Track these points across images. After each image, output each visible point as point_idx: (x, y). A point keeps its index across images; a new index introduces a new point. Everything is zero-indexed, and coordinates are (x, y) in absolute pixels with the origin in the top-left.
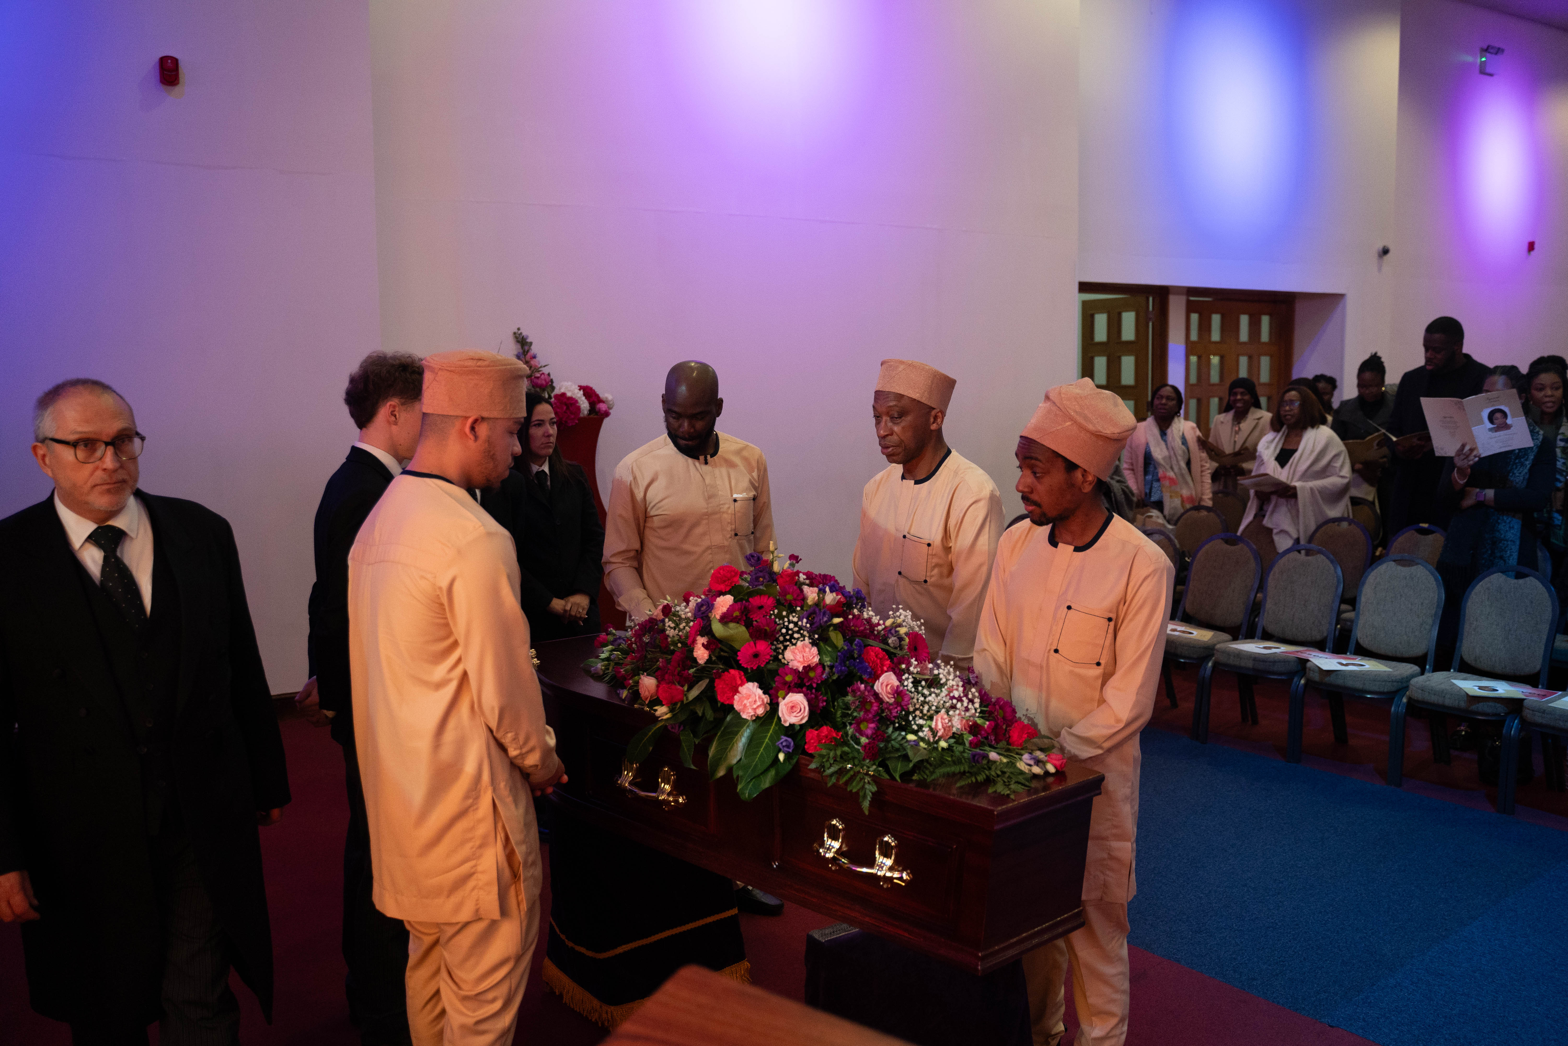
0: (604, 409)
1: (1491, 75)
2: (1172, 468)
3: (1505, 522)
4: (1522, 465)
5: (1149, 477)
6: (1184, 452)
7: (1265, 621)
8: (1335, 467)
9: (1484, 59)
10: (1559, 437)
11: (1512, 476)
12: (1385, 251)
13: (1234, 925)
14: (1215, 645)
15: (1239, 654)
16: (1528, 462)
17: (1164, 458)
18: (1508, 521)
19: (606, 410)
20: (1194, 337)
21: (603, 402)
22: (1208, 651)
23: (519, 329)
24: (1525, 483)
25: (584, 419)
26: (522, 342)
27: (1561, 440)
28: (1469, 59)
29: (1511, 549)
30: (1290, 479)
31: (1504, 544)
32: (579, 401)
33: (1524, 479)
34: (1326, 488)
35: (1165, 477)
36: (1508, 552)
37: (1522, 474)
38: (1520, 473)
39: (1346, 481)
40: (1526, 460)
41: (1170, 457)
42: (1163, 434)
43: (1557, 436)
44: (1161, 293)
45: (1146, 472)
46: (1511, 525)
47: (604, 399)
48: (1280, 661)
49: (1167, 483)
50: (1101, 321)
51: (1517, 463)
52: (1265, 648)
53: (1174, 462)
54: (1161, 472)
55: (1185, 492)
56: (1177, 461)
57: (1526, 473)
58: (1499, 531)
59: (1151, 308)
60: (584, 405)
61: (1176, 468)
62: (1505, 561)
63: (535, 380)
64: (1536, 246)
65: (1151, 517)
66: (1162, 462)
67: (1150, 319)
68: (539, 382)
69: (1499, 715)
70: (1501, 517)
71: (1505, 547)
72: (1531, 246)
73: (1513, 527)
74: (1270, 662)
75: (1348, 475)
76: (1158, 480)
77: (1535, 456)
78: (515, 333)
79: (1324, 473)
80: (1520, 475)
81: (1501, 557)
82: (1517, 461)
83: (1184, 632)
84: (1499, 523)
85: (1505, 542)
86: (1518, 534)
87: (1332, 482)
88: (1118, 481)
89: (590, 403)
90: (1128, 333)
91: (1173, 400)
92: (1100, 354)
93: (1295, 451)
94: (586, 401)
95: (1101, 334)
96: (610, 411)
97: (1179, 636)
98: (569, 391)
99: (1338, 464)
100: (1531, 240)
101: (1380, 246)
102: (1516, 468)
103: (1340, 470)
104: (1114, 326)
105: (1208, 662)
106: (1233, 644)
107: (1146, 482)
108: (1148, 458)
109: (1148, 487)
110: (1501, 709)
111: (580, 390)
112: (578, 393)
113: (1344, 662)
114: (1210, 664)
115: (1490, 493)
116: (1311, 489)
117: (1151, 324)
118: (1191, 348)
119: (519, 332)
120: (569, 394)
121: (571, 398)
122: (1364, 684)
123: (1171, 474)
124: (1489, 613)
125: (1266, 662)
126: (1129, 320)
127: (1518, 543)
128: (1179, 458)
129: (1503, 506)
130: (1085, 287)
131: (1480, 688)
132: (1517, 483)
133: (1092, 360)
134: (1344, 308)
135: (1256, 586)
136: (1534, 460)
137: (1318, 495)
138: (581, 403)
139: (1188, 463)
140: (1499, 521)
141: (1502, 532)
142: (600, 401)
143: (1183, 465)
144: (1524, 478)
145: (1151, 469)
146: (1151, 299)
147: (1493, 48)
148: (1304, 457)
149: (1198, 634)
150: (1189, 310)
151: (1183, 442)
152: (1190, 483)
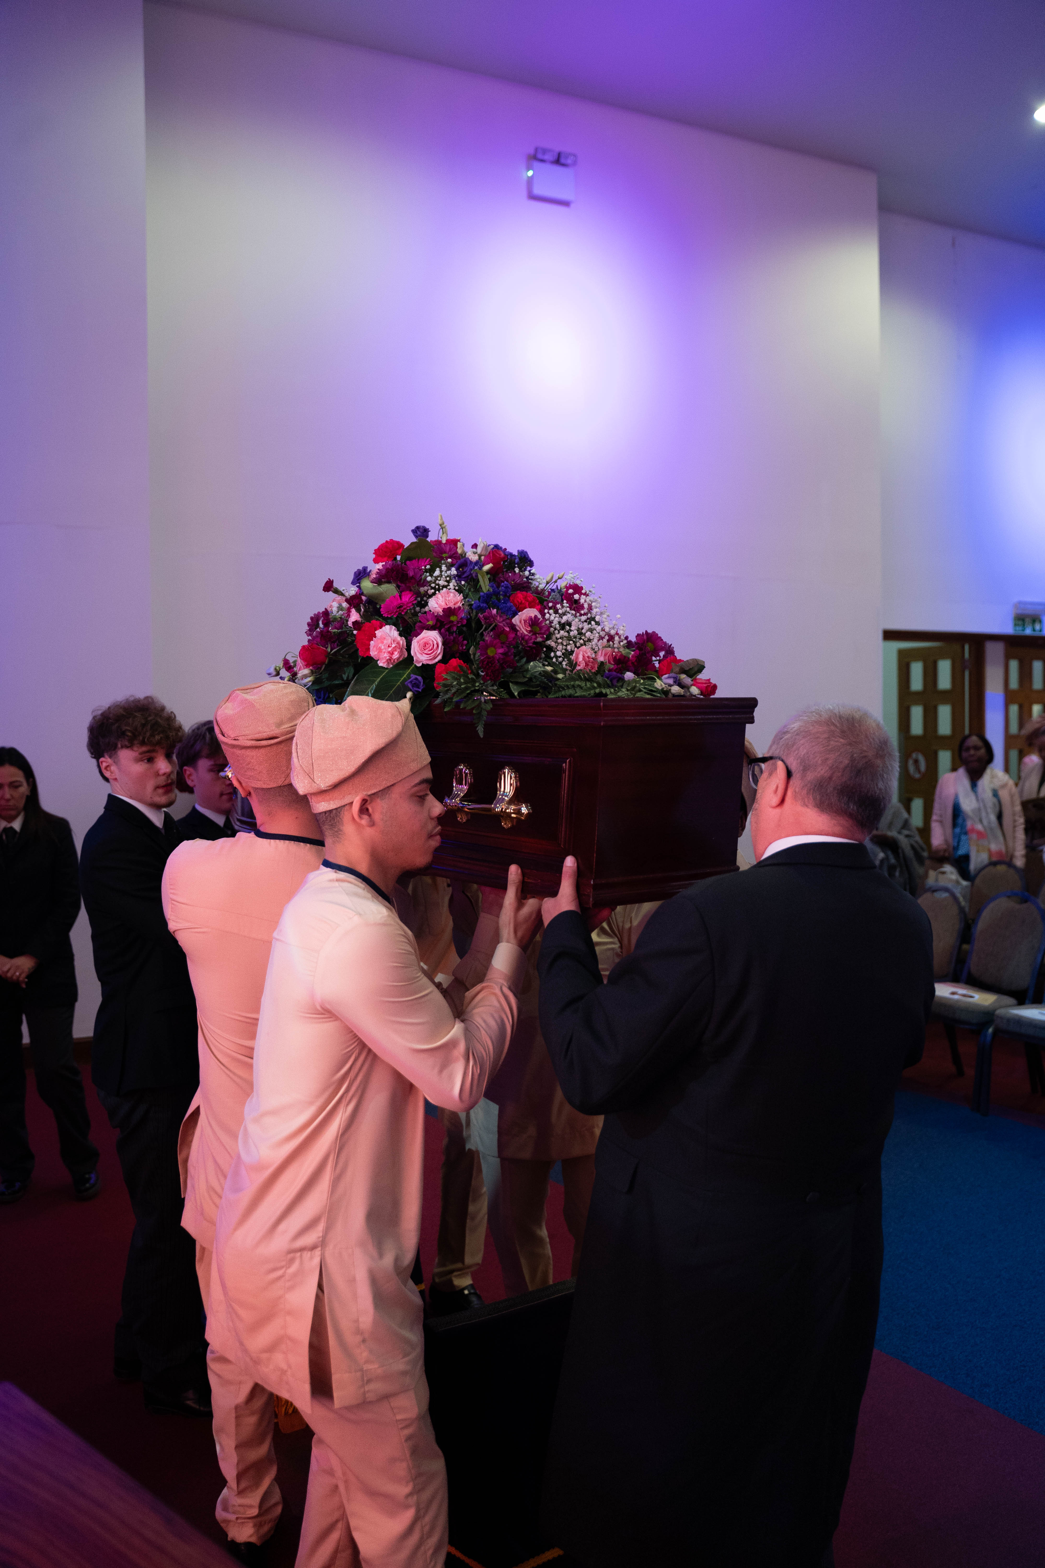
2: (981, 821)
5: (958, 830)
6: (994, 805)
13: (978, 1321)
14: (995, 1010)
15: (1020, 1021)
17: (973, 811)
20: (1014, 684)
22: (988, 1016)
35: (973, 830)
41: (979, 809)
42: (974, 785)
44: (978, 640)
45: (955, 825)
49: (974, 836)
50: (917, 669)
53: (984, 814)
54: (969, 824)
55: (994, 847)
56: (987, 813)
59: (967, 655)
61: (985, 822)
65: (944, 873)
66: (970, 814)
67: (966, 668)
76: (966, 833)
83: (964, 996)
88: (907, 836)
90: (944, 681)
92: (916, 703)
95: (917, 683)
97: (958, 1001)
104: (931, 675)
105: (989, 1028)
106: (1015, 1009)
107: (954, 835)
108: (957, 811)
109: (956, 840)
114: (990, 1030)
117: (967, 674)
118: (1010, 697)
123: (979, 827)
126: (945, 668)
128: (989, 810)
130: (890, 635)
133: (909, 709)
139: (1000, 817)
143: (993, 818)
145: (960, 821)
146: (967, 647)
149: (982, 999)
150: (1008, 657)
151: (995, 794)
152: (1001, 838)
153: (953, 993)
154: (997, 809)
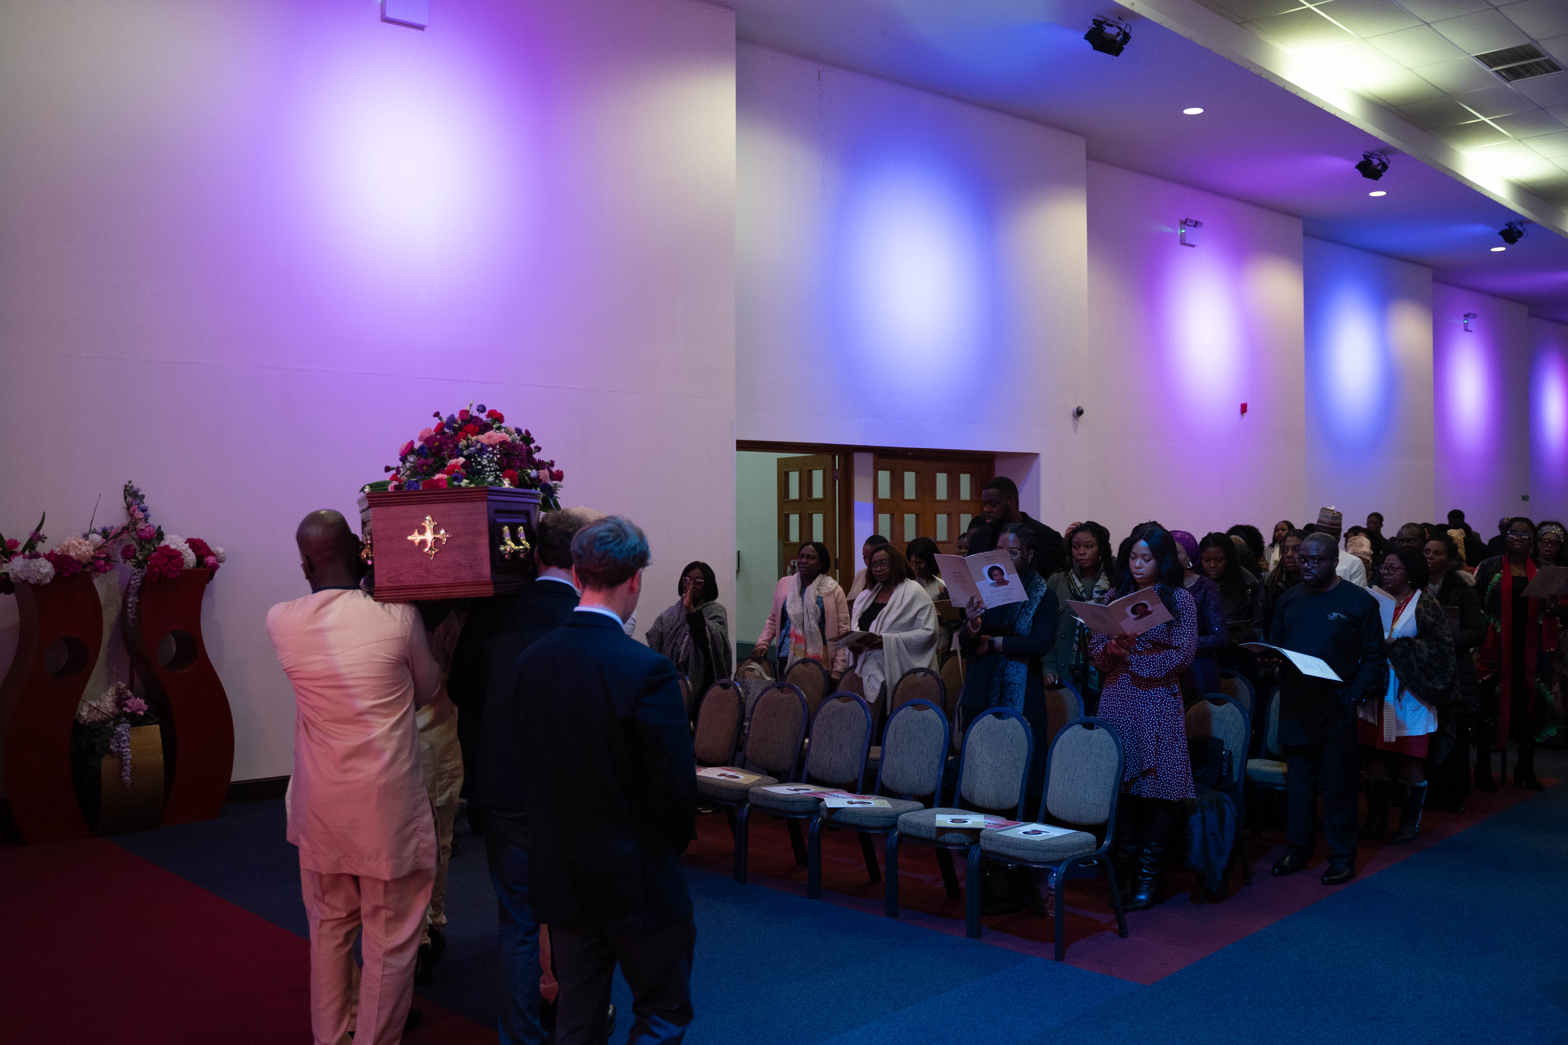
0: (212, 562)
1: (1193, 246)
2: (802, 626)
3: (1013, 667)
4: (1027, 614)
5: (782, 633)
6: (817, 612)
7: (810, 765)
8: (921, 620)
9: (1183, 231)
10: (1095, 589)
11: (1018, 624)
12: (1079, 412)
14: (752, 789)
15: (769, 796)
16: (1032, 612)
17: (797, 616)
18: (1015, 666)
19: (214, 563)
20: (883, 495)
21: (213, 554)
23: (130, 482)
24: (1029, 630)
25: (189, 572)
26: (132, 496)
27: (1096, 592)
28: (1169, 230)
29: (1018, 692)
30: (878, 630)
31: (1012, 687)
32: (184, 553)
33: (1028, 627)
34: (911, 639)
35: (796, 635)
36: (1016, 695)
37: (1027, 623)
38: (1025, 622)
39: (931, 633)
40: (1030, 609)
41: (802, 616)
43: (1093, 589)
44: (847, 452)
46: (1019, 670)
47: (215, 553)
48: (798, 801)
49: (793, 640)
50: (794, 478)
51: (1023, 612)
52: (795, 790)
53: (806, 620)
54: (792, 627)
55: (811, 651)
56: (810, 619)
57: (1030, 621)
58: (1008, 675)
59: (836, 467)
60: (190, 557)
61: (806, 627)
62: (1013, 703)
63: (140, 533)
64: (1248, 408)
66: (793, 619)
67: (837, 477)
68: (143, 534)
69: (963, 844)
70: (1010, 662)
71: (1014, 691)
72: (1244, 408)
73: (1020, 672)
74: (790, 802)
75: (932, 628)
76: (789, 637)
77: (1038, 606)
78: (126, 486)
79: (911, 624)
80: (1025, 623)
81: (1011, 700)
82: (1023, 610)
83: (731, 776)
84: (1008, 668)
85: (1014, 686)
86: (1025, 678)
87: (919, 633)
89: (197, 556)
90: (818, 492)
91: (813, 558)
92: (794, 512)
93: (886, 605)
94: (193, 554)
95: (794, 492)
96: (220, 564)
97: (723, 781)
98: (174, 543)
99: (923, 617)
100: (1243, 402)
101: (1074, 407)
102: (1022, 617)
103: (925, 623)
104: (806, 484)
105: (746, 804)
106: (767, 787)
107: (779, 637)
108: (783, 616)
110: (965, 839)
111: (186, 543)
112: (183, 545)
113: (854, 800)
114: (746, 806)
115: (999, 640)
116: (897, 640)
117: (837, 483)
118: (879, 507)
119: (131, 485)
120: (173, 547)
121: (175, 551)
122: (861, 820)
123: (799, 632)
124: (981, 752)
125: (787, 802)
126: (818, 476)
127: (1024, 686)
128: (811, 616)
129: (1012, 653)
131: (953, 821)
132: (1023, 631)
133: (787, 517)
134: (1038, 468)
135: (803, 731)
136: (1036, 609)
137: (903, 644)
138: (187, 555)
139: (821, 624)
140: (1008, 666)
141: (1011, 676)
142: (210, 553)
143: (814, 624)
144: (1028, 625)
145: (785, 625)
146: (836, 458)
147: (1191, 221)
148: (893, 610)
149: (744, 778)
150: (877, 468)
151: (819, 601)
152: (821, 644)
153: (722, 775)
154: (819, 613)
